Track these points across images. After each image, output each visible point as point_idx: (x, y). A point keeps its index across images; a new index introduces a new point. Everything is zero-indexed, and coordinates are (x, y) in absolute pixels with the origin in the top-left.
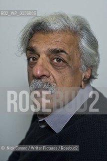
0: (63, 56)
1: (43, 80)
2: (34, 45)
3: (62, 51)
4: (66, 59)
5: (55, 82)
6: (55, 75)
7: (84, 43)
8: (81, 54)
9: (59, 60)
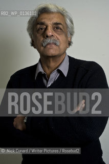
0: (60, 26)
1: (52, 38)
2: (43, 21)
3: (60, 24)
4: (62, 28)
5: (58, 39)
6: (58, 36)
7: (68, 22)
8: (67, 27)
9: (57, 28)
